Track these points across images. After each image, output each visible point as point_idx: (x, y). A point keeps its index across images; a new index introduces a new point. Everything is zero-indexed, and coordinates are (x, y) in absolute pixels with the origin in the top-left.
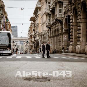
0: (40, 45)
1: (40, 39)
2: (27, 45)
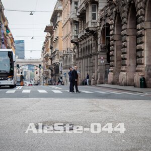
0: (61, 71)
1: (62, 62)
2: (40, 72)
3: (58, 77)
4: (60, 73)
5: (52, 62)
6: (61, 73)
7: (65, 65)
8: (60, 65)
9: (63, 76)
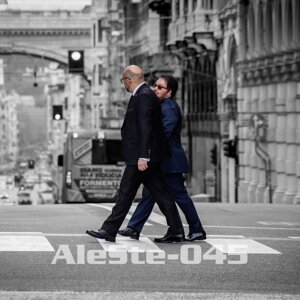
0: (231, 101)
1: (234, 31)
3: (209, 143)
4: (222, 110)
5: (164, 34)
6: (233, 115)
7: (256, 52)
8: (224, 56)
9: (244, 132)
